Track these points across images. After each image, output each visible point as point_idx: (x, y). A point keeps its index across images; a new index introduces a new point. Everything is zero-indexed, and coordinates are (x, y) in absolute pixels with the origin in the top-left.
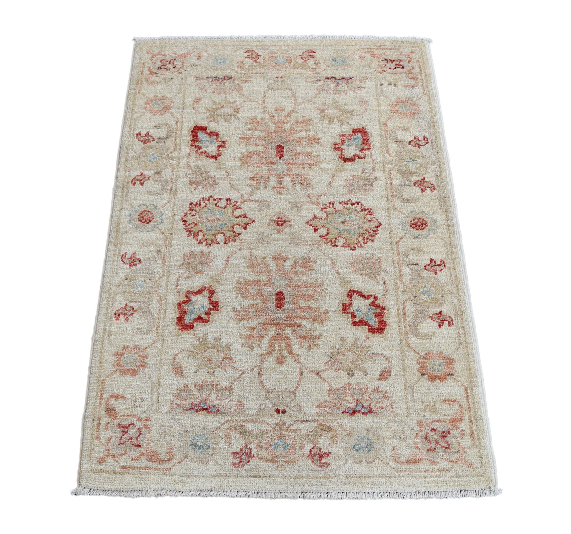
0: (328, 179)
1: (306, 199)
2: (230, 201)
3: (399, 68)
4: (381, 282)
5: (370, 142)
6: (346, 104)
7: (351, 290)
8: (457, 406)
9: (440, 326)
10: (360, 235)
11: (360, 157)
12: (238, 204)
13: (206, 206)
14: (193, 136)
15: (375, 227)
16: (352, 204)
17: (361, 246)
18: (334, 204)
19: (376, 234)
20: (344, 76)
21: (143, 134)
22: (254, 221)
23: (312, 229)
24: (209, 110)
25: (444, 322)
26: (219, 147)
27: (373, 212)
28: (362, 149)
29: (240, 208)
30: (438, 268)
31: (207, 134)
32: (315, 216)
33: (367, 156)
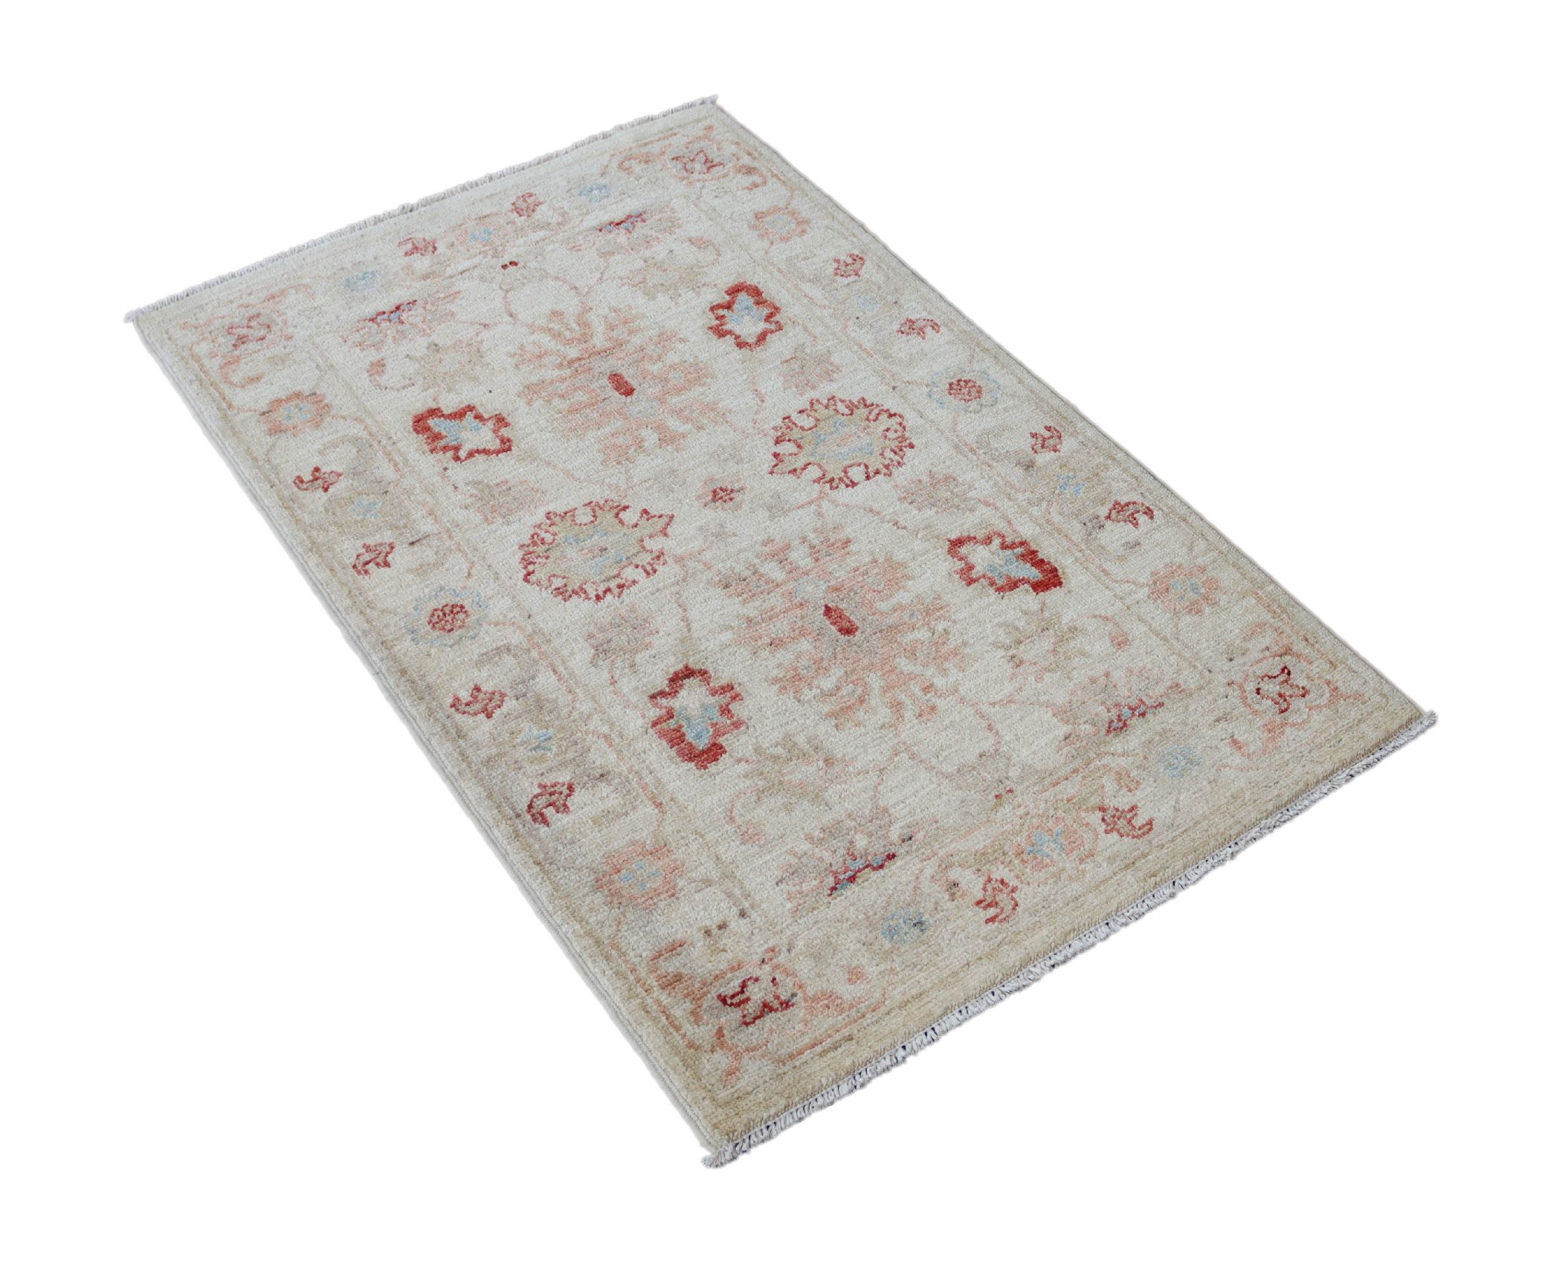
0: (693, 614)
1: (707, 556)
2: (847, 486)
3: (731, 993)
4: (461, 485)
5: (664, 742)
6: (788, 808)
7: (509, 449)
8: (235, 379)
9: (317, 469)
10: (554, 544)
11: (662, 694)
12: (828, 485)
13: (882, 454)
14: (1042, 561)
15: (533, 572)
16: (608, 590)
17: (539, 526)
18: (645, 574)
19: (523, 559)
20: (854, 888)
21: (1142, 519)
22: (771, 473)
23: (653, 512)
24: (1073, 630)
25: (311, 478)
26: (971, 568)
27: (555, 596)
28: (670, 714)
29: (817, 481)
30: (367, 557)
31: (1023, 581)
32: (665, 534)
33: (649, 705)
